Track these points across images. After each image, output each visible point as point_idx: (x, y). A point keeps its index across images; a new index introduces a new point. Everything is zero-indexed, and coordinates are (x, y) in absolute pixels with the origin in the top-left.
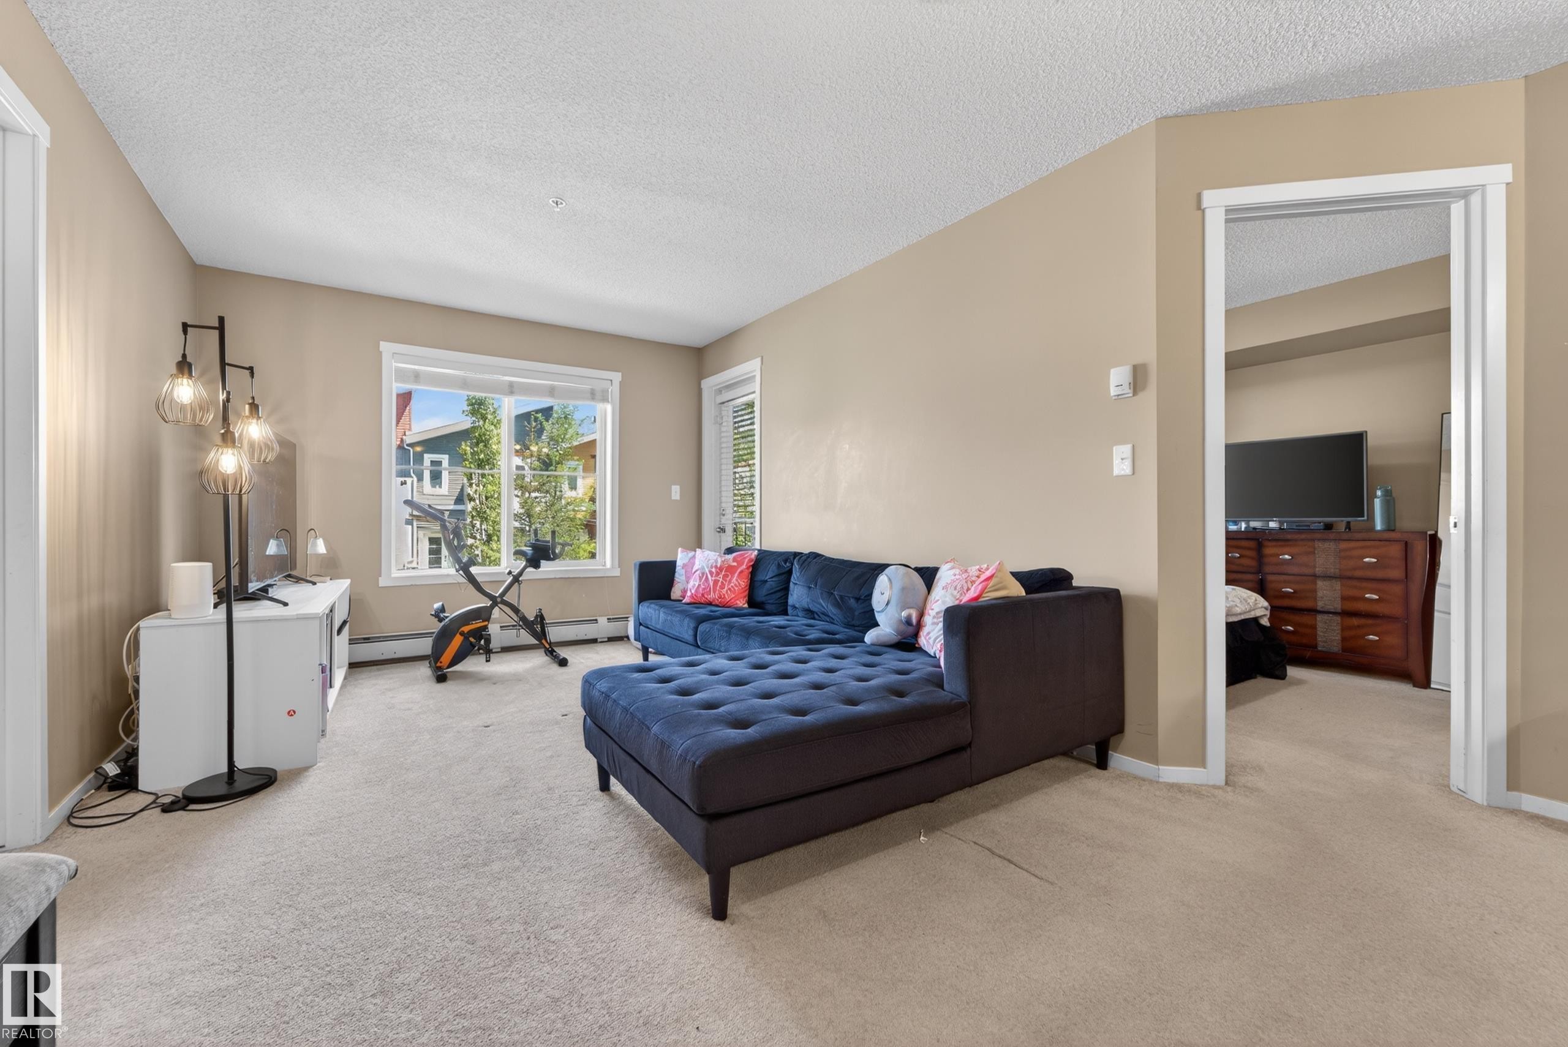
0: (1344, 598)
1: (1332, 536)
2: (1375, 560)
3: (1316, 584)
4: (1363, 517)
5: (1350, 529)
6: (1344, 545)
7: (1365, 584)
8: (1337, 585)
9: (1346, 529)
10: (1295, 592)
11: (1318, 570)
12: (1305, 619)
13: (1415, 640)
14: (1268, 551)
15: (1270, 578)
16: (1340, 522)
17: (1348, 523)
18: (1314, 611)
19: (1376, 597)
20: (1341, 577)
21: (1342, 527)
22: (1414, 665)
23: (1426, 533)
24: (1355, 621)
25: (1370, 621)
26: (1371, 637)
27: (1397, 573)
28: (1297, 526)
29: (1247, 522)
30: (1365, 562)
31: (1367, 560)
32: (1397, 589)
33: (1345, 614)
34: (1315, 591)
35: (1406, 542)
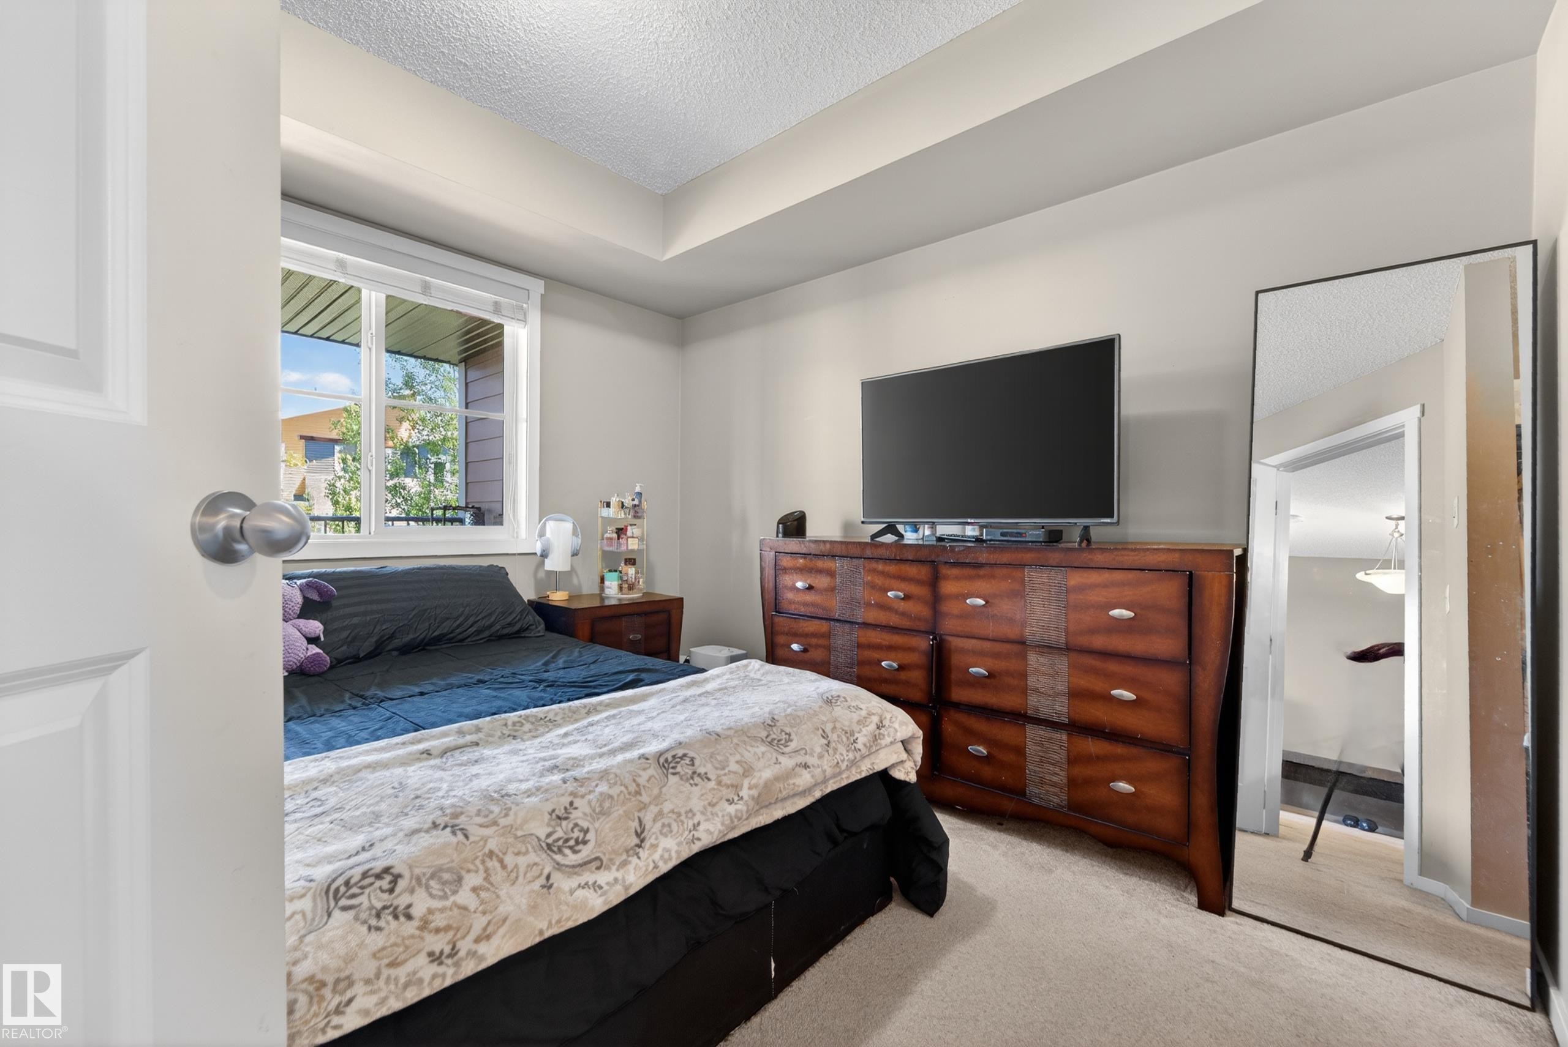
0: (1074, 694)
1: (1055, 557)
2: (1131, 614)
3: (1024, 658)
4: (1112, 516)
5: (1089, 541)
6: (1076, 579)
7: (1113, 666)
8: (1062, 664)
9: (1081, 542)
10: (991, 675)
11: (1032, 633)
12: (1006, 733)
13: (1203, 799)
14: (949, 587)
15: (955, 642)
16: (1073, 526)
17: (1086, 528)
18: (1021, 717)
19: (1131, 696)
20: (1068, 649)
21: (1076, 535)
22: (1203, 851)
23: (1231, 552)
24: (1093, 746)
25: (1120, 750)
26: (1121, 784)
27: (1168, 645)
28: (1002, 534)
29: (933, 526)
30: (1114, 618)
31: (1116, 612)
32: (1171, 680)
33: (1076, 728)
34: (1024, 675)
35: (1191, 573)
